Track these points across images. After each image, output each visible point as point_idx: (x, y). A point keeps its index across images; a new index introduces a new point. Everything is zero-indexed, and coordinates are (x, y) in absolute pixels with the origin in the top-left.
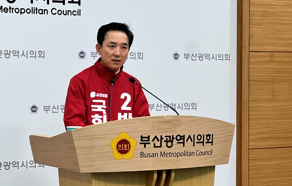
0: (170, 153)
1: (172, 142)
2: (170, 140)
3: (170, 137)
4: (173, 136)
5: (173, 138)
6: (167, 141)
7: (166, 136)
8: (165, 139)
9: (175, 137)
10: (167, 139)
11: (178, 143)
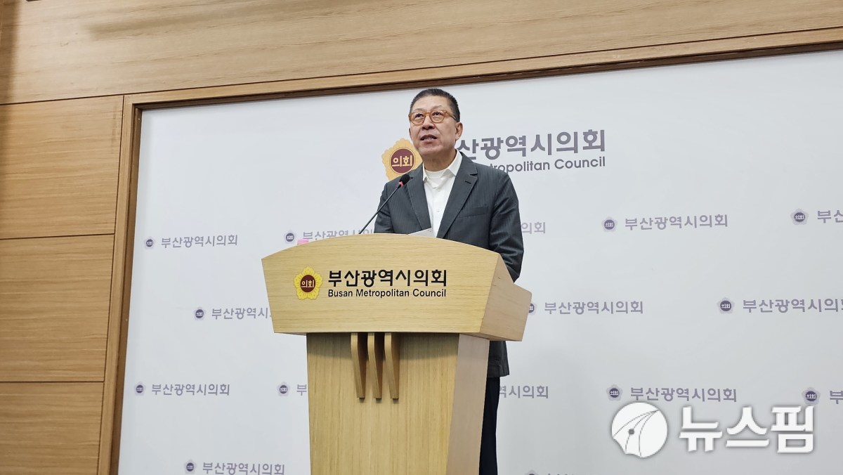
0: (370, 291)
1: (372, 279)
2: (369, 277)
3: (369, 272)
4: (374, 271)
5: (374, 274)
6: (365, 278)
7: (363, 272)
8: (362, 275)
9: (377, 272)
10: (365, 275)
11: (382, 281)
